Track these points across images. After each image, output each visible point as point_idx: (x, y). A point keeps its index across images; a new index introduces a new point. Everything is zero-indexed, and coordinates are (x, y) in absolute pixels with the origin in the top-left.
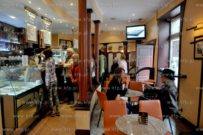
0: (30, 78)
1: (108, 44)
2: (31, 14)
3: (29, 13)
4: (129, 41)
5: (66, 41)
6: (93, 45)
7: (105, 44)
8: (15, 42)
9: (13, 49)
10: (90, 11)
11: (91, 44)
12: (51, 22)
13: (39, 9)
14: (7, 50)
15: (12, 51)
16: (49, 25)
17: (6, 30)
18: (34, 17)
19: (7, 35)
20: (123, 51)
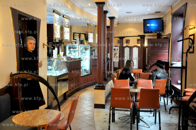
1: (124, 37)
4: (146, 34)
5: (80, 34)
6: (108, 39)
7: (121, 38)
10: (106, 12)
11: (106, 37)
16: (68, 22)
20: (139, 45)
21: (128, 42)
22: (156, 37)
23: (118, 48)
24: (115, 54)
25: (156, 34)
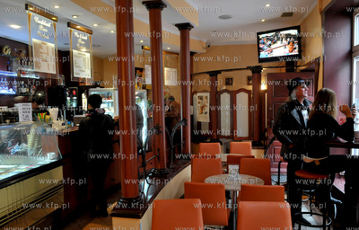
0: (38, 149)
1: (219, 72)
2: (40, 19)
3: (37, 18)
4: (264, 64)
7: (214, 74)
8: (27, 76)
9: (24, 90)
12: (90, 32)
13: (57, 7)
14: (11, 92)
15: (22, 94)
16: (86, 38)
17: (7, 52)
18: (49, 25)
19: (11, 62)
20: (250, 88)
21: (229, 82)
22: (284, 70)
23: (208, 94)
24: (202, 108)
25: (284, 63)
